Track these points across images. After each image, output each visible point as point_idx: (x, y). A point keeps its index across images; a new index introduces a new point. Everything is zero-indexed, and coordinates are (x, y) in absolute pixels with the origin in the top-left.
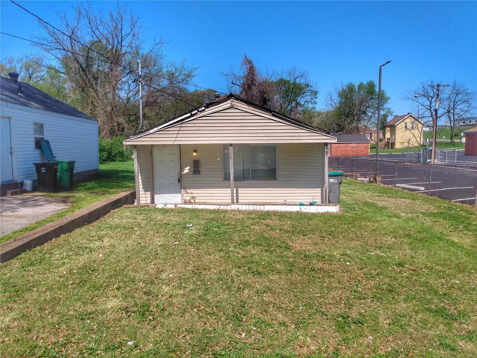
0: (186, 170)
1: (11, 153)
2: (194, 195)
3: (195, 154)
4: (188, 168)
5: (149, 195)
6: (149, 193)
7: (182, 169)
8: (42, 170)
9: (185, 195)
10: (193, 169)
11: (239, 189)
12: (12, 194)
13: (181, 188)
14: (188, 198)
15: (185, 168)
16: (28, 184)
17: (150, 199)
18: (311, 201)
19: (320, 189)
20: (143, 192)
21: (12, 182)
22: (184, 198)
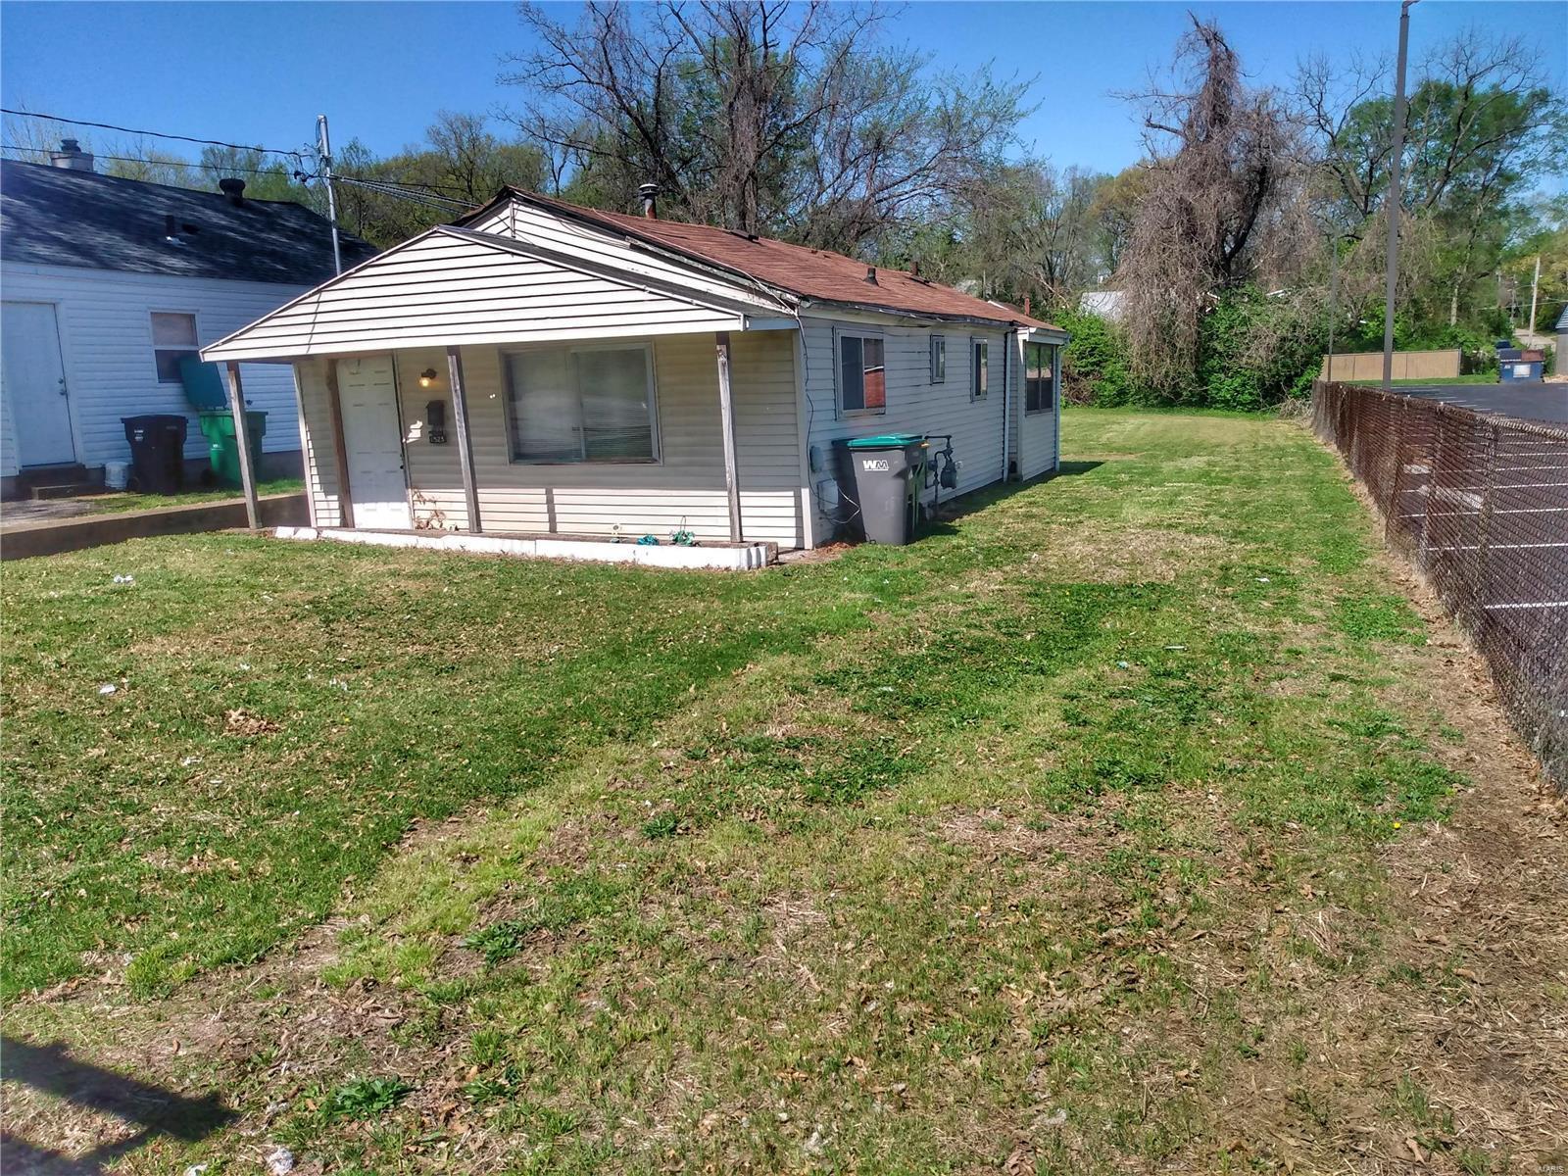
0: (415, 432)
1: (64, 393)
2: (439, 506)
3: (425, 382)
4: (419, 424)
5: (336, 505)
6: (335, 497)
7: (403, 432)
8: (136, 435)
9: (418, 506)
10: (430, 428)
11: (555, 491)
12: (43, 495)
13: (407, 487)
14: (425, 515)
15: (412, 427)
16: (116, 470)
17: (337, 514)
18: (676, 530)
19: (791, 493)
20: (322, 496)
21: (73, 465)
22: (418, 513)
